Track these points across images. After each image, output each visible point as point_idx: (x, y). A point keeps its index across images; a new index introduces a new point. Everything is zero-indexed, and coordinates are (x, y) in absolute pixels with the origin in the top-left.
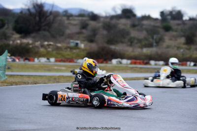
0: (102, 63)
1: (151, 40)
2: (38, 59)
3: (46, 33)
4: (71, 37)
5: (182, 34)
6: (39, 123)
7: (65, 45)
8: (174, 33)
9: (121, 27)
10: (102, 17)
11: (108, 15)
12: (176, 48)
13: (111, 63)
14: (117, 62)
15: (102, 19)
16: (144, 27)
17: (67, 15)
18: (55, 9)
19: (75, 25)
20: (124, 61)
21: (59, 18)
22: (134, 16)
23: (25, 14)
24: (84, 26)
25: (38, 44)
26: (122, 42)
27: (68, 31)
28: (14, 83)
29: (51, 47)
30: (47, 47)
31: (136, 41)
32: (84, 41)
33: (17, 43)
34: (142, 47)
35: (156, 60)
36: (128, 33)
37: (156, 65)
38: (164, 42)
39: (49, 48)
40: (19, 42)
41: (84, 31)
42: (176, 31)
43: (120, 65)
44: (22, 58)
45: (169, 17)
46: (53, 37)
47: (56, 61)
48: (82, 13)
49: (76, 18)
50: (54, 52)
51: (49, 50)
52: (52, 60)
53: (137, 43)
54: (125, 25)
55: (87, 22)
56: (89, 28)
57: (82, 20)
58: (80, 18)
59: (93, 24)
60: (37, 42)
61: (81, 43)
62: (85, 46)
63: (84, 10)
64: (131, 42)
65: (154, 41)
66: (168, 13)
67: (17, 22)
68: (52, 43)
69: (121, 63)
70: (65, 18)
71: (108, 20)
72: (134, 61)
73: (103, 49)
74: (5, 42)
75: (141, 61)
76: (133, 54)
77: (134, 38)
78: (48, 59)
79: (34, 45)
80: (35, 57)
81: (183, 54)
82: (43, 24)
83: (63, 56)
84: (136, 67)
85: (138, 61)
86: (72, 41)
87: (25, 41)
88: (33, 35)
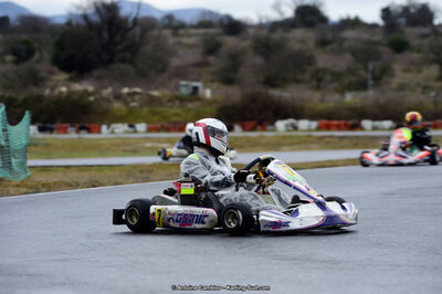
0: (253, 129)
1: (362, 73)
2: (108, 127)
3: (127, 68)
4: (182, 73)
5: (432, 56)
6: (86, 283)
7: (167, 93)
8: (415, 56)
9: (295, 46)
10: (252, 26)
11: (264, 21)
12: (419, 90)
13: (275, 130)
14: (287, 125)
15: (251, 31)
16: (347, 44)
17: (172, 24)
18: (143, 14)
19: (191, 46)
20: (303, 124)
21: (155, 33)
22: (324, 20)
23: (78, 26)
24: (212, 48)
25: (107, 92)
26: (298, 81)
27: (175, 62)
28: (44, 185)
29: (137, 97)
30: (129, 99)
31: (328, 77)
32: (212, 81)
33: (61, 93)
34: (342, 91)
35: (375, 118)
36: (310, 60)
37: (375, 128)
38: (392, 76)
39: (133, 101)
40: (64, 89)
41: (211, 59)
42: (419, 51)
43: (294, 133)
44: (73, 126)
45: (403, 21)
46: (143, 76)
47: (150, 130)
48: (208, 18)
49: (194, 31)
50: (145, 110)
51: (133, 104)
52: (141, 127)
53: (331, 82)
54: (303, 41)
55: (218, 38)
56: (223, 51)
57: (206, 35)
58: (202, 31)
59: (230, 42)
60: (106, 88)
61: (205, 87)
62: (213, 93)
63: (211, 13)
64: (319, 80)
65: (369, 76)
66: (400, 10)
67: (59, 45)
68: (138, 90)
69: (295, 128)
70: (167, 32)
71: (264, 32)
72: (324, 122)
73: (254, 98)
74: (35, 91)
75: (342, 122)
76: (322, 107)
77: (325, 71)
78: (131, 126)
79: (98, 96)
80: (102, 123)
81: (436, 103)
82: (120, 47)
83: (165, 118)
84: (331, 137)
85: (335, 122)
86: (183, 83)
87: (78, 87)
88: (96, 73)
